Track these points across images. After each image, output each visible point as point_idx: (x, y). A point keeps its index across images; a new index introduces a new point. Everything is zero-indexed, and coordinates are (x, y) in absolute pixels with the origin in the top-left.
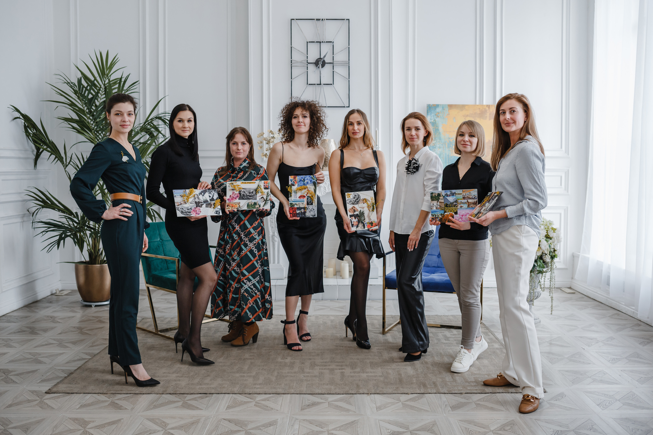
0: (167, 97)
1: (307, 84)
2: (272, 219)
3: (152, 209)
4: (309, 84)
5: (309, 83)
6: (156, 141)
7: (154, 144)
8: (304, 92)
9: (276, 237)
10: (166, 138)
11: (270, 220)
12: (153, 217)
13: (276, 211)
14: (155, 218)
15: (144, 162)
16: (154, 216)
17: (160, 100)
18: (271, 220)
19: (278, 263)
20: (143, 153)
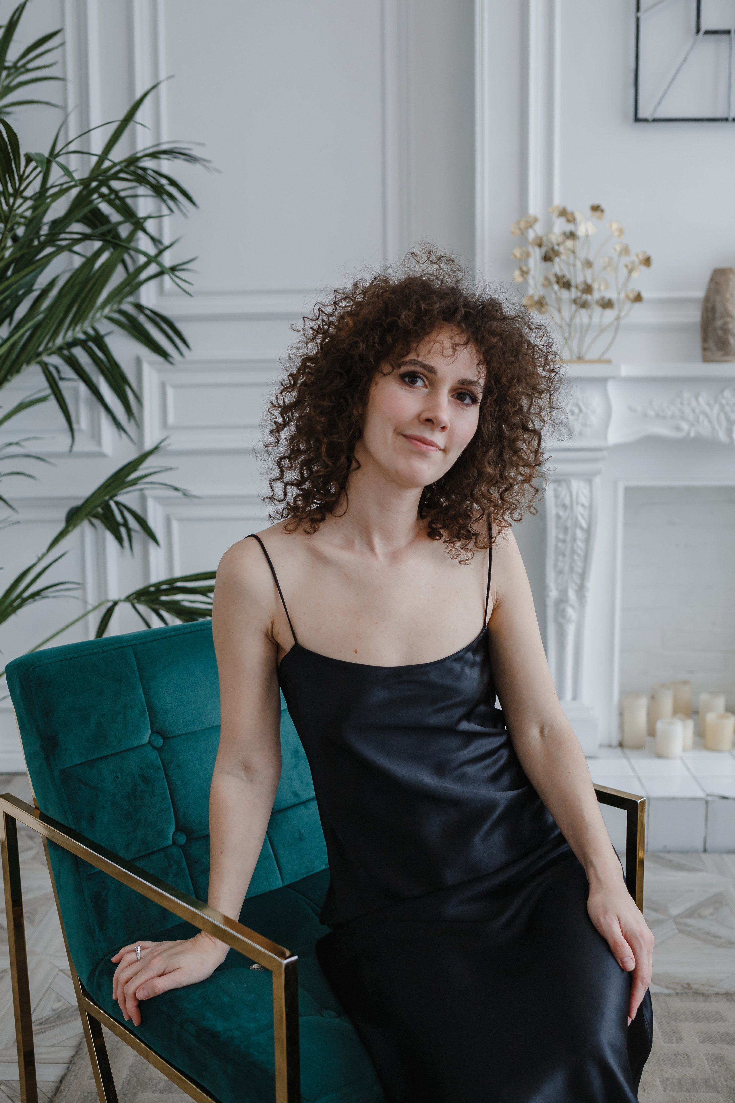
0: (163, 88)
1: (698, 31)
2: (564, 541)
3: (117, 504)
4: (707, 32)
5: (705, 26)
6: (127, 257)
7: (120, 268)
8: (685, 60)
9: (572, 606)
10: (161, 247)
11: (556, 547)
12: (123, 530)
13: (582, 515)
14: (129, 531)
15: (85, 333)
16: (126, 524)
17: (138, 95)
18: (560, 545)
19: (575, 698)
20: (83, 301)
